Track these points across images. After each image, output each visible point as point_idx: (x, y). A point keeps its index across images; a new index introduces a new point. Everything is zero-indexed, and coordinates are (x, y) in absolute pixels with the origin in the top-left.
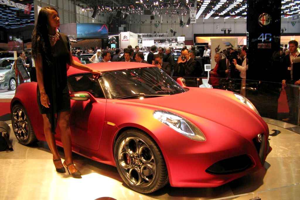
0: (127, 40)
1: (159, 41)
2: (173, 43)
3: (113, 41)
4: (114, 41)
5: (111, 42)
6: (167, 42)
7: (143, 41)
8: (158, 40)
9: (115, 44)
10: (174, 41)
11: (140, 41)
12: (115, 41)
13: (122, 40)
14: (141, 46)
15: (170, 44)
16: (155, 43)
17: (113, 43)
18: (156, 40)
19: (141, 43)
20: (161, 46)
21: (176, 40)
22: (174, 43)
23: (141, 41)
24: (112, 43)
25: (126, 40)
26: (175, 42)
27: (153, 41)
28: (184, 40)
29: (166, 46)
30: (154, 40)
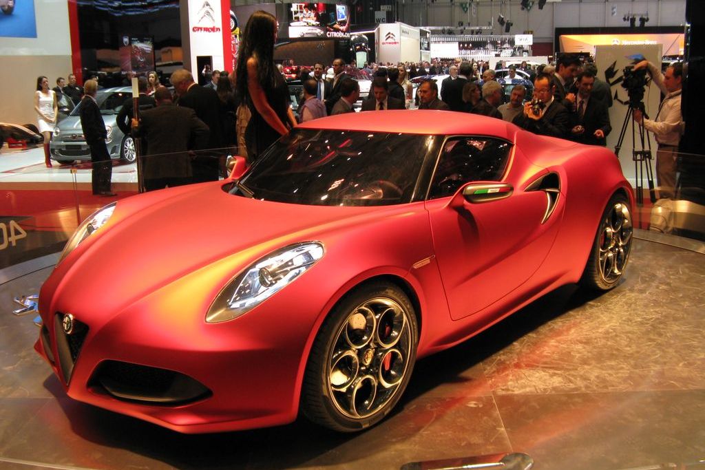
0: (395, 43)
1: (471, 45)
2: (504, 48)
3: (361, 45)
4: (363, 44)
5: (355, 47)
6: (489, 46)
7: (432, 46)
8: (468, 43)
9: (366, 51)
10: (506, 45)
11: (426, 46)
12: (366, 44)
13: (383, 43)
14: (427, 56)
15: (497, 53)
16: (460, 49)
17: (362, 49)
18: (463, 43)
19: (428, 49)
20: (475, 56)
21: (512, 42)
22: (506, 50)
23: (429, 44)
24: (359, 50)
25: (393, 43)
26: (508, 48)
27: (457, 44)
28: (531, 44)
29: (487, 57)
30: (460, 43)
